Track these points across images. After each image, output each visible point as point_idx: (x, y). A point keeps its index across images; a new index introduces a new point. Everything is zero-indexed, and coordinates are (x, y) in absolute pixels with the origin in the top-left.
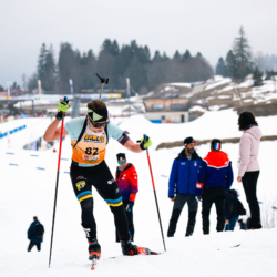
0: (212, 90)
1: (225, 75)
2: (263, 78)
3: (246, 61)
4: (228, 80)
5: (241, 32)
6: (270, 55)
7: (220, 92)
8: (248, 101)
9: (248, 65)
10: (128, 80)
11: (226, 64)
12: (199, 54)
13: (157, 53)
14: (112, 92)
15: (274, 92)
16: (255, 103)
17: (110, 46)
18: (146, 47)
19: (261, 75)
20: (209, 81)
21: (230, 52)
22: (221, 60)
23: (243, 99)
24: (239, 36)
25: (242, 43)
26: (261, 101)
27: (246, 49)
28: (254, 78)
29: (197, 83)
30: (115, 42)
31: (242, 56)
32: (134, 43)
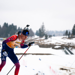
0: (33, 39)
1: (38, 35)
2: (48, 37)
3: (44, 32)
4: (38, 37)
5: (43, 23)
6: (52, 31)
7: (35, 40)
8: (43, 43)
9: (44, 33)
10: (9, 35)
11: (38, 32)
12: (31, 29)
13: (19, 28)
14: (5, 38)
15: (51, 41)
16: (45, 44)
17: (6, 25)
18: (16, 26)
19: (48, 36)
20: (33, 37)
21: (40, 29)
22: (37, 31)
23: (42, 43)
24: (42, 25)
25: (43, 27)
26: (46, 43)
27: (44, 28)
28: (45, 37)
29: (29, 37)
30: (7, 24)
31: (43, 30)
32: (13, 24)
